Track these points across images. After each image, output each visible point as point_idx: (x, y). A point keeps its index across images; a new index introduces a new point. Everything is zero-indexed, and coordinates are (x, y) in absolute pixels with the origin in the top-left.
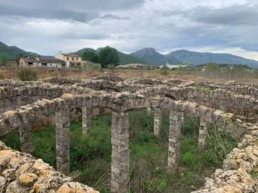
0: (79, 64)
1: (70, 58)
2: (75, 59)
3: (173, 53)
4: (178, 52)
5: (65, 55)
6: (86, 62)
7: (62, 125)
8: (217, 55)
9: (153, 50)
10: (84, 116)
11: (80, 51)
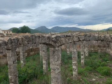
0: (11, 34)
1: (6, 32)
2: (9, 32)
3: (53, 28)
4: (55, 27)
5: (3, 31)
6: (14, 33)
7: (12, 62)
8: (70, 28)
9: (45, 27)
10: (22, 57)
11: (10, 29)
